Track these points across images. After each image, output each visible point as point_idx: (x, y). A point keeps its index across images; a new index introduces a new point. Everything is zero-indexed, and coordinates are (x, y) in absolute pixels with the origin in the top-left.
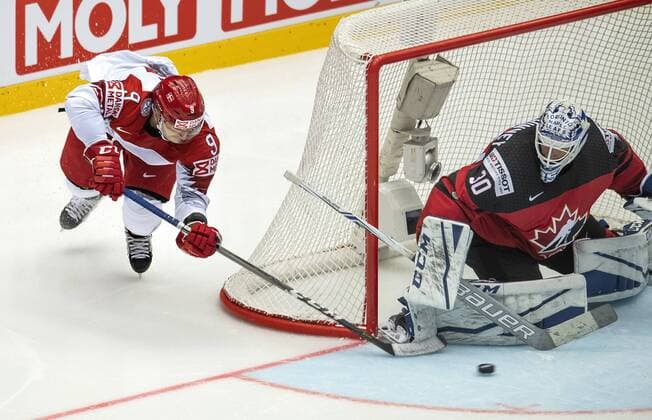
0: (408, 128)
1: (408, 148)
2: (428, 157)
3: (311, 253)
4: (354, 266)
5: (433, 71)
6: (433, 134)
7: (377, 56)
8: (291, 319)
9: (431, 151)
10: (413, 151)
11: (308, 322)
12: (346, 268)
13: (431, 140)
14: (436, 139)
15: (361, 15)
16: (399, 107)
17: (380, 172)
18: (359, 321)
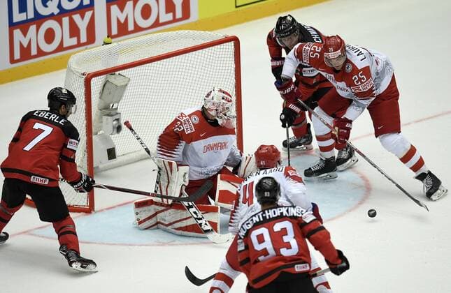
0: (107, 108)
1: (105, 118)
2: (115, 122)
5: (116, 80)
6: (119, 111)
7: (89, 74)
9: (118, 120)
10: (107, 119)
13: (117, 114)
14: (120, 114)
15: (82, 53)
16: (100, 98)
17: (94, 130)
18: (85, 204)
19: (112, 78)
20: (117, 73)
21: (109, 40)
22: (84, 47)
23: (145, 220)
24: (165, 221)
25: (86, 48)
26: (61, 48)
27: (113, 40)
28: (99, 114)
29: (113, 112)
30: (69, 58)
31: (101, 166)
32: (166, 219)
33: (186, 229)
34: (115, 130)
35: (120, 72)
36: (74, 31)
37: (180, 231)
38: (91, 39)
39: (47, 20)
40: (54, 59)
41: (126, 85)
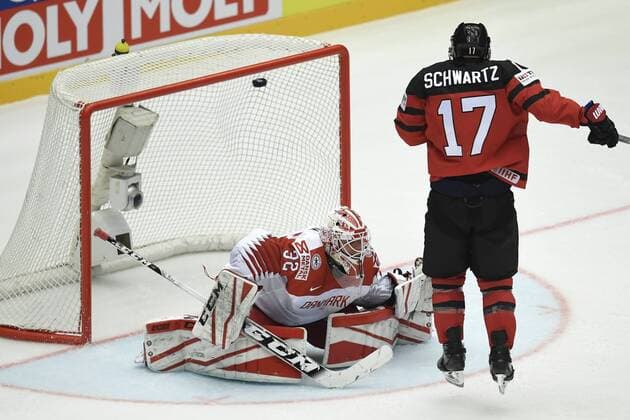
0: (117, 164)
1: (114, 181)
2: (131, 190)
3: (35, 272)
4: (71, 282)
5: (134, 116)
6: (138, 169)
7: (88, 104)
8: (17, 328)
9: (135, 185)
10: (118, 184)
11: (32, 331)
12: (64, 284)
13: (135, 174)
14: (140, 174)
15: (77, 69)
16: (106, 147)
17: (93, 202)
18: (75, 329)
19: (127, 114)
20: (137, 104)
21: (124, 47)
22: (83, 59)
23: (162, 356)
24: (202, 355)
25: (86, 61)
26: (42, 59)
27: (132, 48)
28: (103, 175)
29: (128, 172)
30: (53, 77)
31: (105, 265)
32: (205, 352)
33: (247, 367)
34: (131, 203)
35: (142, 103)
36: (67, 30)
37: (234, 372)
38: (96, 45)
39: (20, 10)
40: (31, 78)
41: (152, 125)
